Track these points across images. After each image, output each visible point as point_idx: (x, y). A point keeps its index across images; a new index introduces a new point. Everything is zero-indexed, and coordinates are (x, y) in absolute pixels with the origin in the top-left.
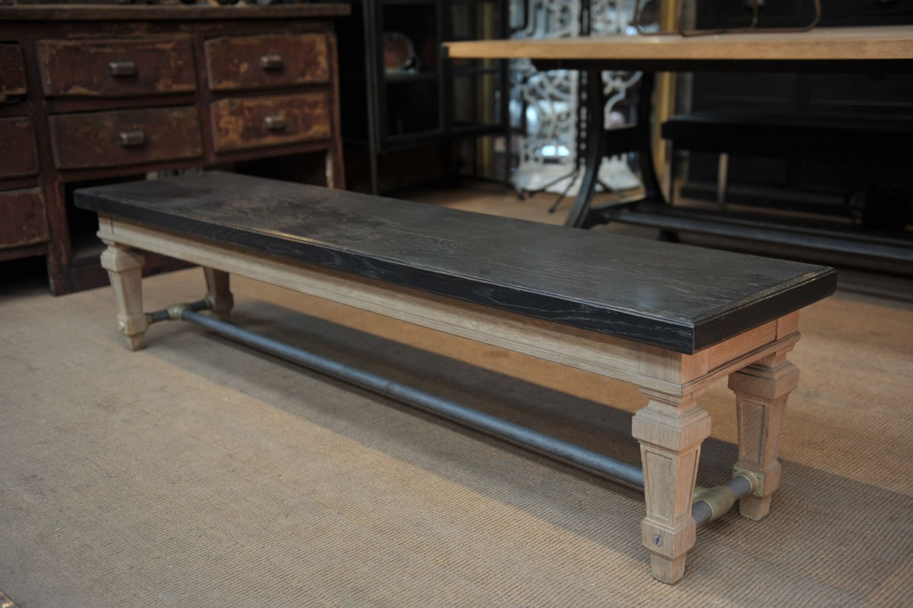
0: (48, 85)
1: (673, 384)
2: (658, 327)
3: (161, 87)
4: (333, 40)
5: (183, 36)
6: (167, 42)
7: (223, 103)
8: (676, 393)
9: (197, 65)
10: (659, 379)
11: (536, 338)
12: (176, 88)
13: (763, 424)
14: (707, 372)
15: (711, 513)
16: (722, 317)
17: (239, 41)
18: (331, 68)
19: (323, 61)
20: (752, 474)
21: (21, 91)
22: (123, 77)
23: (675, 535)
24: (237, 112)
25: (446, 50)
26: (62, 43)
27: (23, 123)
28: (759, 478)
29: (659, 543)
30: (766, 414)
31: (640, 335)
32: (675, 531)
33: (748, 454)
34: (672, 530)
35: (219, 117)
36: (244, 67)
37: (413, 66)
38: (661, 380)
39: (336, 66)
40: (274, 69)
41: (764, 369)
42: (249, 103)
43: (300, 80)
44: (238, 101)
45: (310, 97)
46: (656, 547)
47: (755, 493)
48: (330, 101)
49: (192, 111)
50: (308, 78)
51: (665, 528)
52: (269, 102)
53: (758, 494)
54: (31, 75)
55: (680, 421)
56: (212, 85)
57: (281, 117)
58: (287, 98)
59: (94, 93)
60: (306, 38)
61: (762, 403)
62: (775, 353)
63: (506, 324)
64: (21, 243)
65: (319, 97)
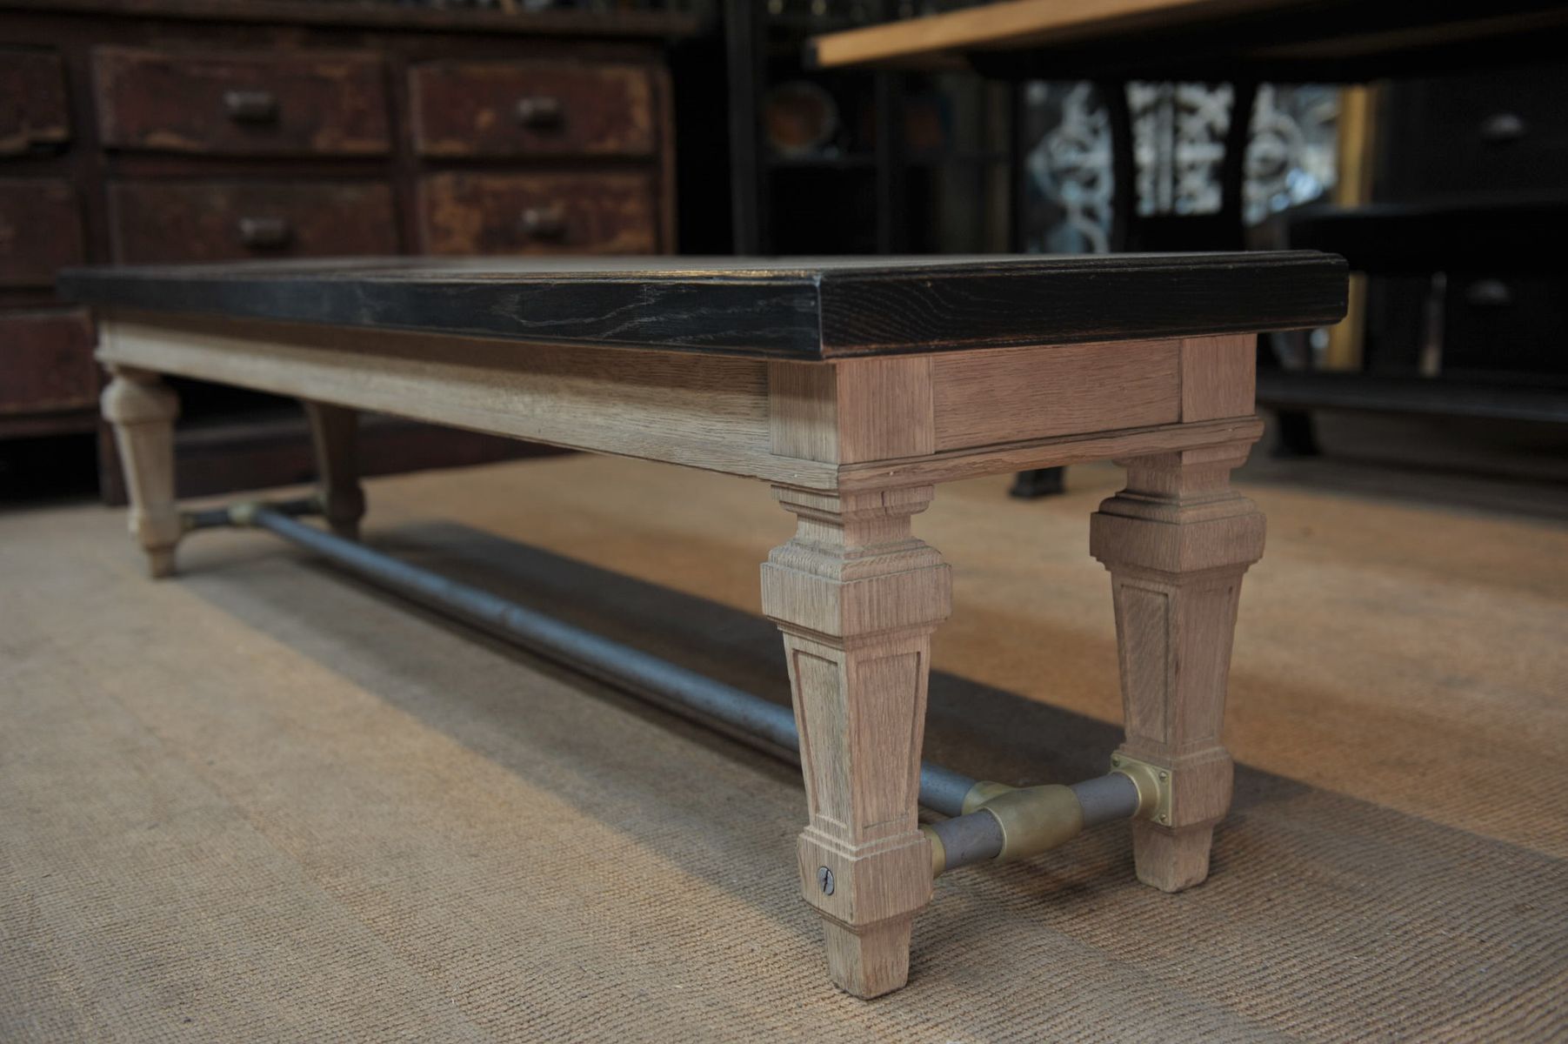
0: (108, 125)
1: (825, 465)
2: (761, 303)
3: (323, 142)
4: (664, 79)
5: (368, 56)
6: (336, 65)
7: (443, 182)
8: (827, 486)
9: (394, 110)
10: (802, 458)
12: (353, 146)
13: (1167, 642)
14: (933, 452)
15: (1000, 838)
16: (924, 281)
17: (477, 70)
18: (657, 132)
19: (641, 117)
20: (1150, 772)
21: (57, 133)
22: (249, 121)
23: (857, 863)
24: (470, 199)
26: (136, 55)
27: (57, 189)
28: (1162, 778)
29: (829, 889)
30: (1171, 614)
32: (857, 854)
34: (851, 853)
35: (433, 205)
36: (485, 118)
37: (834, 141)
38: (806, 459)
39: (668, 128)
40: (544, 124)
41: (1162, 501)
42: (494, 183)
43: (595, 148)
44: (471, 180)
45: (616, 181)
46: (825, 898)
47: (1156, 819)
48: (655, 191)
49: (379, 192)
50: (611, 145)
51: (837, 846)
52: (532, 184)
53: (1162, 819)
54: (78, 108)
55: (846, 562)
56: (422, 145)
57: (555, 212)
58: (568, 180)
59: (192, 145)
60: (610, 73)
61: (1161, 588)
62: (1180, 454)
64: (48, 404)
65: (633, 181)
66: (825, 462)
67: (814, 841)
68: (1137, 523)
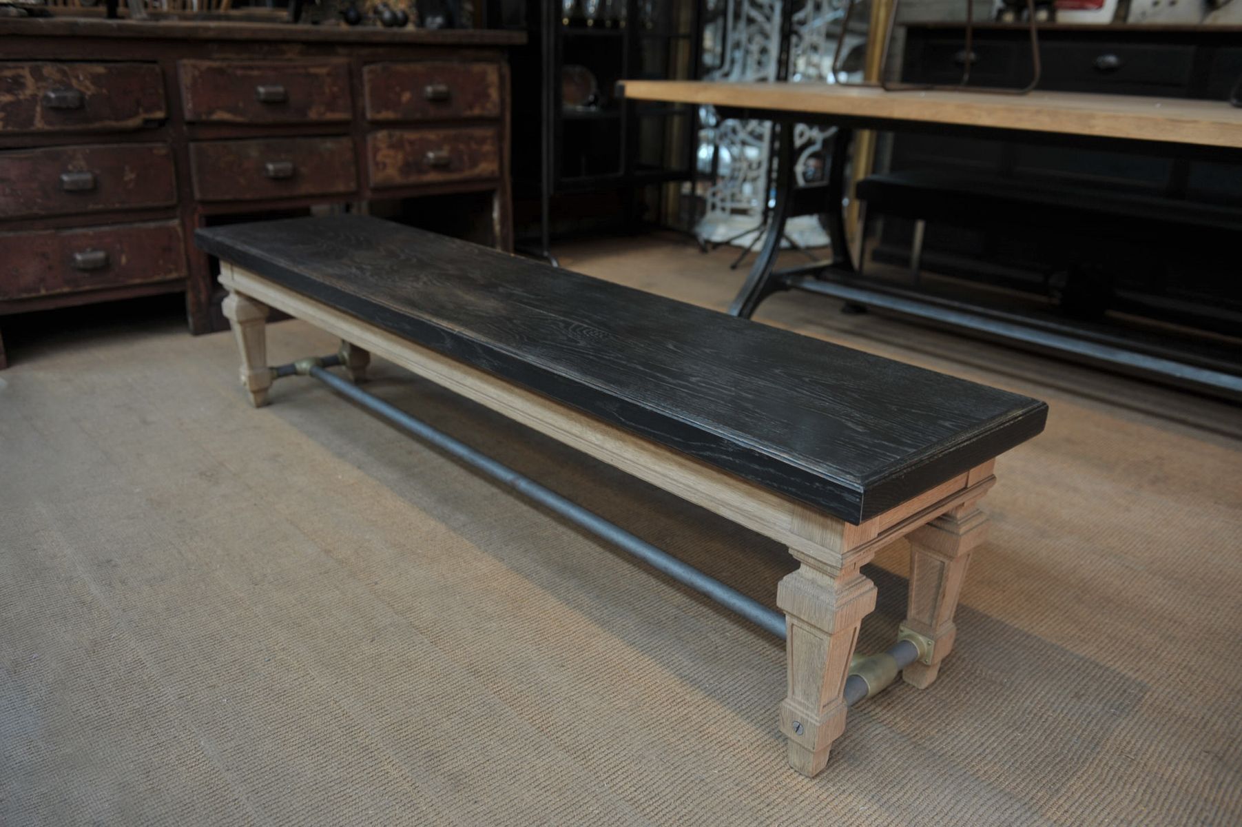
0: (189, 108)
1: (832, 553)
2: (817, 484)
3: (313, 115)
4: (506, 70)
5: (340, 60)
6: (321, 67)
7: (382, 135)
8: (834, 565)
9: (354, 93)
10: (815, 543)
11: (669, 467)
12: (330, 116)
13: (941, 583)
14: (876, 535)
16: (901, 476)
17: (401, 68)
18: (502, 101)
19: (494, 93)
20: (921, 638)
21: (160, 115)
22: (271, 103)
23: (819, 727)
24: (397, 146)
25: (622, 89)
26: (206, 64)
27: (160, 149)
28: (929, 644)
29: (800, 732)
30: (944, 572)
31: (794, 490)
32: (820, 722)
33: (918, 613)
34: (816, 720)
35: (376, 150)
36: (406, 96)
37: (594, 103)
38: (817, 543)
39: (508, 100)
40: (440, 100)
41: (948, 519)
42: (410, 135)
43: (468, 113)
44: (397, 133)
45: (478, 132)
46: (796, 735)
47: (923, 660)
48: (500, 138)
49: (346, 142)
50: (477, 111)
51: (808, 716)
52: (432, 135)
53: (926, 661)
54: (172, 99)
55: (837, 597)
56: (369, 115)
57: (444, 153)
58: (452, 132)
59: (239, 119)
60: (477, 68)
61: (941, 559)
62: (963, 504)
63: (636, 444)
64: (157, 278)
65: (488, 132)
66: (832, 550)
67: (791, 708)
68: (934, 529)
